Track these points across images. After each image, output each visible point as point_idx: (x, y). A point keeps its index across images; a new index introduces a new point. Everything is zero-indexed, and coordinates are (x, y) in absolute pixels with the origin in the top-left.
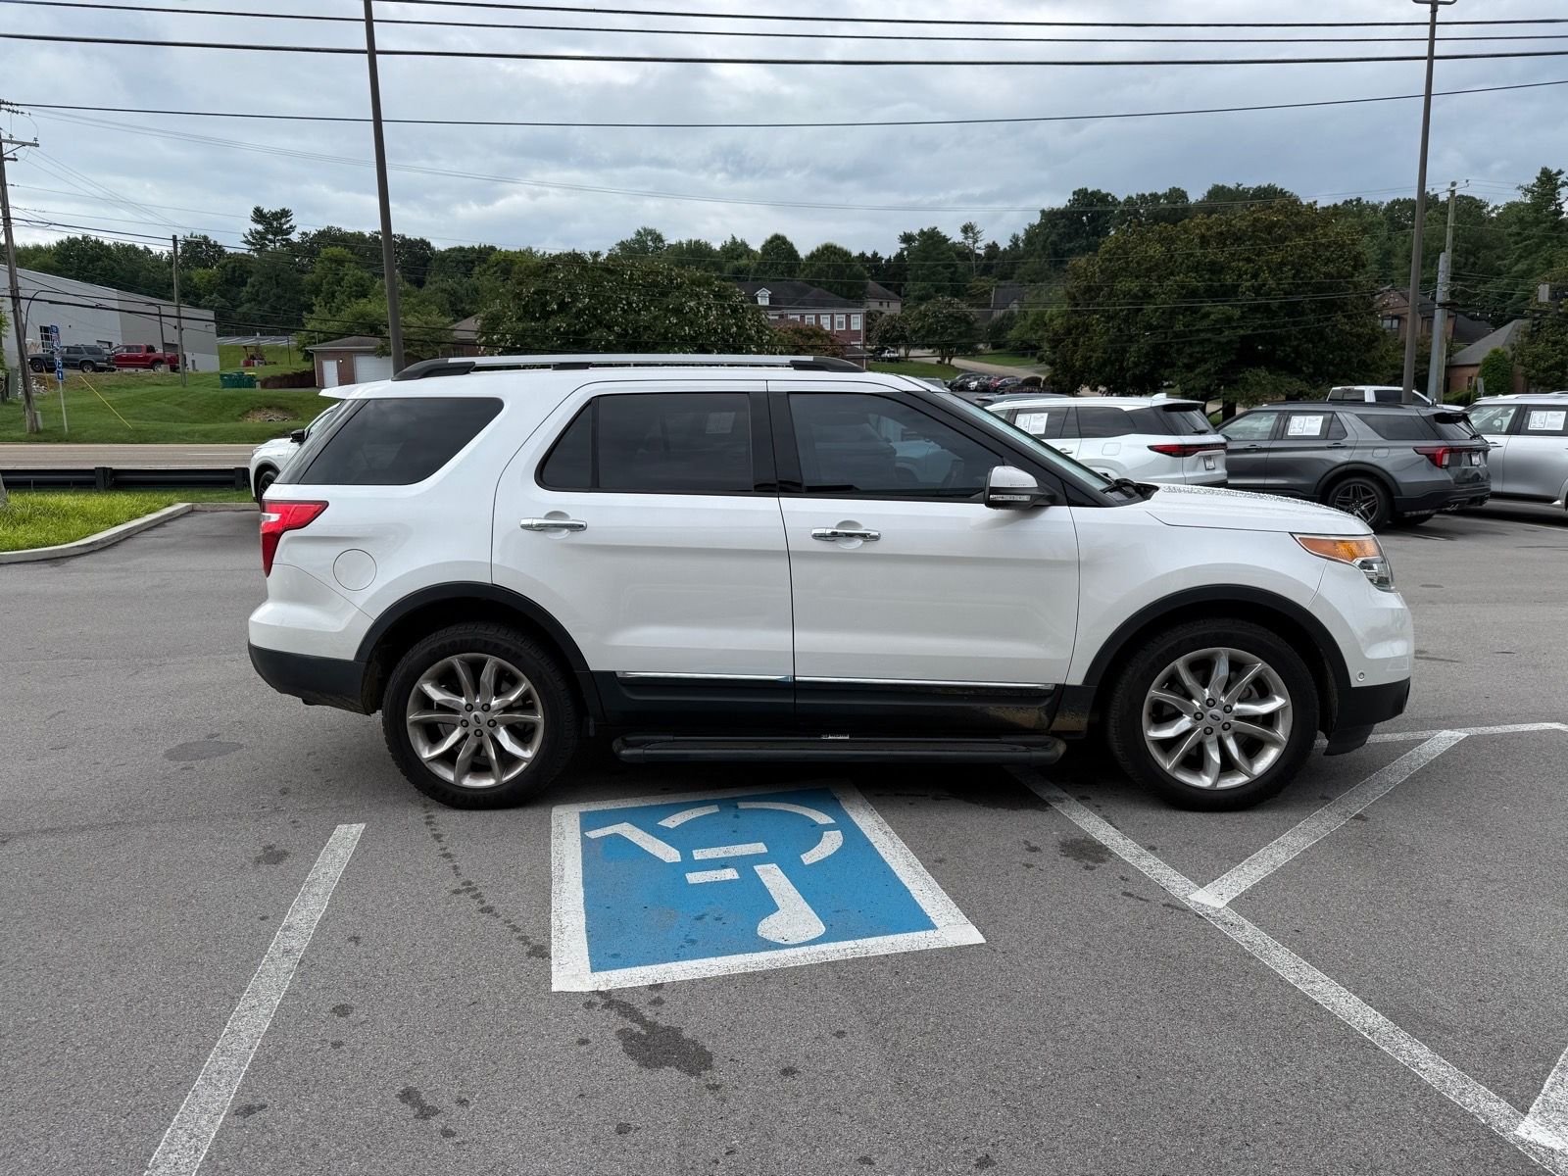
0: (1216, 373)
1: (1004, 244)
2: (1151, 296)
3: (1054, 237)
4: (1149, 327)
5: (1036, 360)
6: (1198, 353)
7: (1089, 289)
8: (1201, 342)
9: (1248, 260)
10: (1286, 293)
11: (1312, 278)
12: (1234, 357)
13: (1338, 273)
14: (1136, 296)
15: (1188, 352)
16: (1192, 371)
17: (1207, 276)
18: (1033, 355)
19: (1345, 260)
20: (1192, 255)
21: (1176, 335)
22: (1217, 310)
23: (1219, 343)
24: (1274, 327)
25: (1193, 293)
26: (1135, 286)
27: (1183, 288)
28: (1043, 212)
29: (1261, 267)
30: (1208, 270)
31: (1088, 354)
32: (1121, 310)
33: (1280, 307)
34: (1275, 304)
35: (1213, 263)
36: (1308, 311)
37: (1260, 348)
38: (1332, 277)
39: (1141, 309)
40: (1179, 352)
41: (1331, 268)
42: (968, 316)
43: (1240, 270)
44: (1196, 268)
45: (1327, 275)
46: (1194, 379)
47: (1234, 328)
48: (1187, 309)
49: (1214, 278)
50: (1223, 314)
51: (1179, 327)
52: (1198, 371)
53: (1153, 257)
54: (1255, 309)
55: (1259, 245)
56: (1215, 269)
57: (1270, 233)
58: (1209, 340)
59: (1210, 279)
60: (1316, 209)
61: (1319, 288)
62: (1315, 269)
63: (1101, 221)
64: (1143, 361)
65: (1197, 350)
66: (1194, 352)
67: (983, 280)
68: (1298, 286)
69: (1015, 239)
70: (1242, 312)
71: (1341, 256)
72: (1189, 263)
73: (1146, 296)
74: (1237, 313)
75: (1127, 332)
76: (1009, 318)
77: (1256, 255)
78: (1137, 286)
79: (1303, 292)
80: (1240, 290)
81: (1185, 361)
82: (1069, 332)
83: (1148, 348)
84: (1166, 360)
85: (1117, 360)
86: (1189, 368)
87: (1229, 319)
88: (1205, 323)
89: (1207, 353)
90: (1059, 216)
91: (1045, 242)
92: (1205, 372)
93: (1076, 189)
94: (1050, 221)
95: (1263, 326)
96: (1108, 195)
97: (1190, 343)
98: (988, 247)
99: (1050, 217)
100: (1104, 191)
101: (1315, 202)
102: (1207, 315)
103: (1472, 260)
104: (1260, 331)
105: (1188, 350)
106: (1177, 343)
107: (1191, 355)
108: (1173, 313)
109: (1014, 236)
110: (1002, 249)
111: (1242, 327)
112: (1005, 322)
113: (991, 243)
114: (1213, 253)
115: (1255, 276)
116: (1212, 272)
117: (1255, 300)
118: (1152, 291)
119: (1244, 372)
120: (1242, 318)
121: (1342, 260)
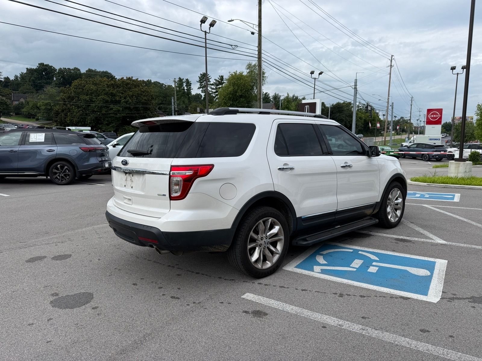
0: (116, 127)
1: (12, 78)
2: (93, 101)
3: (33, 78)
4: (93, 111)
5: (35, 120)
6: (110, 120)
7: (69, 97)
8: (111, 117)
9: (122, 93)
10: (135, 104)
11: (141, 100)
12: (121, 122)
13: (148, 100)
14: (88, 101)
15: (107, 120)
16: (109, 126)
17: (110, 97)
18: (34, 118)
19: (149, 96)
20: (105, 90)
21: (103, 114)
22: (116, 108)
23: (116, 117)
24: (132, 114)
25: (107, 102)
26: (87, 98)
27: (104, 100)
28: (27, 69)
29: (126, 96)
30: (110, 95)
31: (72, 119)
32: (83, 105)
33: (133, 108)
34: (132, 107)
35: (112, 93)
36: (141, 110)
37: (128, 120)
38: (146, 101)
39: (90, 105)
40: (104, 120)
41: (145, 98)
42: (6, 103)
43: (120, 96)
44: (106, 94)
45: (145, 100)
46: (110, 128)
47: (120, 113)
48: (106, 106)
49: (112, 97)
50: (117, 109)
51: (104, 112)
52: (110, 126)
53: (92, 89)
54: (126, 108)
55: (124, 89)
56: (113, 95)
57: (126, 86)
58: (113, 117)
59: (111, 98)
60: (138, 81)
61: (143, 103)
62: (142, 98)
63: (50, 75)
64: (92, 122)
65: (110, 119)
66: (108, 120)
67: (6, 90)
68: (137, 102)
69: (16, 77)
70: (122, 109)
71: (148, 95)
72: (105, 92)
73: (91, 101)
74: (121, 109)
75: (85, 112)
76: (21, 104)
77: (124, 92)
78: (88, 98)
79: (139, 104)
80: (121, 102)
81: (106, 122)
82: (63, 111)
83: (94, 118)
84: (100, 122)
85: (83, 121)
86: (108, 125)
87: (119, 111)
88: (112, 111)
89: (113, 120)
90: (34, 71)
91: (30, 79)
92: (113, 126)
93: (40, 63)
94: (31, 72)
95: (128, 113)
96: (52, 66)
97: (107, 117)
98: (5, 78)
99: (30, 71)
100: (50, 65)
101: (138, 79)
102: (112, 109)
103: (165, 99)
104: (128, 115)
105: (107, 119)
106: (103, 117)
107: (108, 121)
108: (101, 107)
109: (16, 76)
110: (11, 79)
111: (123, 113)
112: (20, 106)
113: (6, 77)
114: (112, 90)
115: (125, 98)
116: (112, 96)
117: (126, 105)
118: (94, 100)
119: (125, 127)
120: (123, 110)
121: (148, 96)
